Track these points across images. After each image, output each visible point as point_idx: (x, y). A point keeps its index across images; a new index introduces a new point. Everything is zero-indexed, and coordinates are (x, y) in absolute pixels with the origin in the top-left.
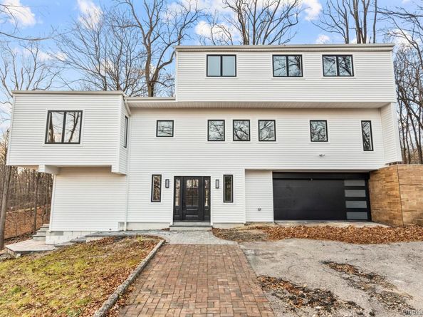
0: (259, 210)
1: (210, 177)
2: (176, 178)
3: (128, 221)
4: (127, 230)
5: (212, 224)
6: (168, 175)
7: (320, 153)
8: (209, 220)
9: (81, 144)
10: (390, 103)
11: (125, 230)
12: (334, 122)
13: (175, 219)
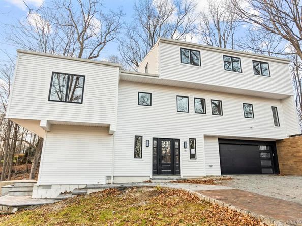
0: (211, 166)
1: (179, 139)
2: (154, 139)
3: (115, 175)
4: (113, 183)
5: (182, 177)
6: (148, 136)
7: (251, 126)
8: (179, 173)
9: (83, 104)
10: (291, 96)
11: (112, 183)
12: (257, 105)
13: (154, 173)
